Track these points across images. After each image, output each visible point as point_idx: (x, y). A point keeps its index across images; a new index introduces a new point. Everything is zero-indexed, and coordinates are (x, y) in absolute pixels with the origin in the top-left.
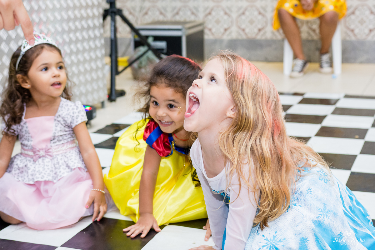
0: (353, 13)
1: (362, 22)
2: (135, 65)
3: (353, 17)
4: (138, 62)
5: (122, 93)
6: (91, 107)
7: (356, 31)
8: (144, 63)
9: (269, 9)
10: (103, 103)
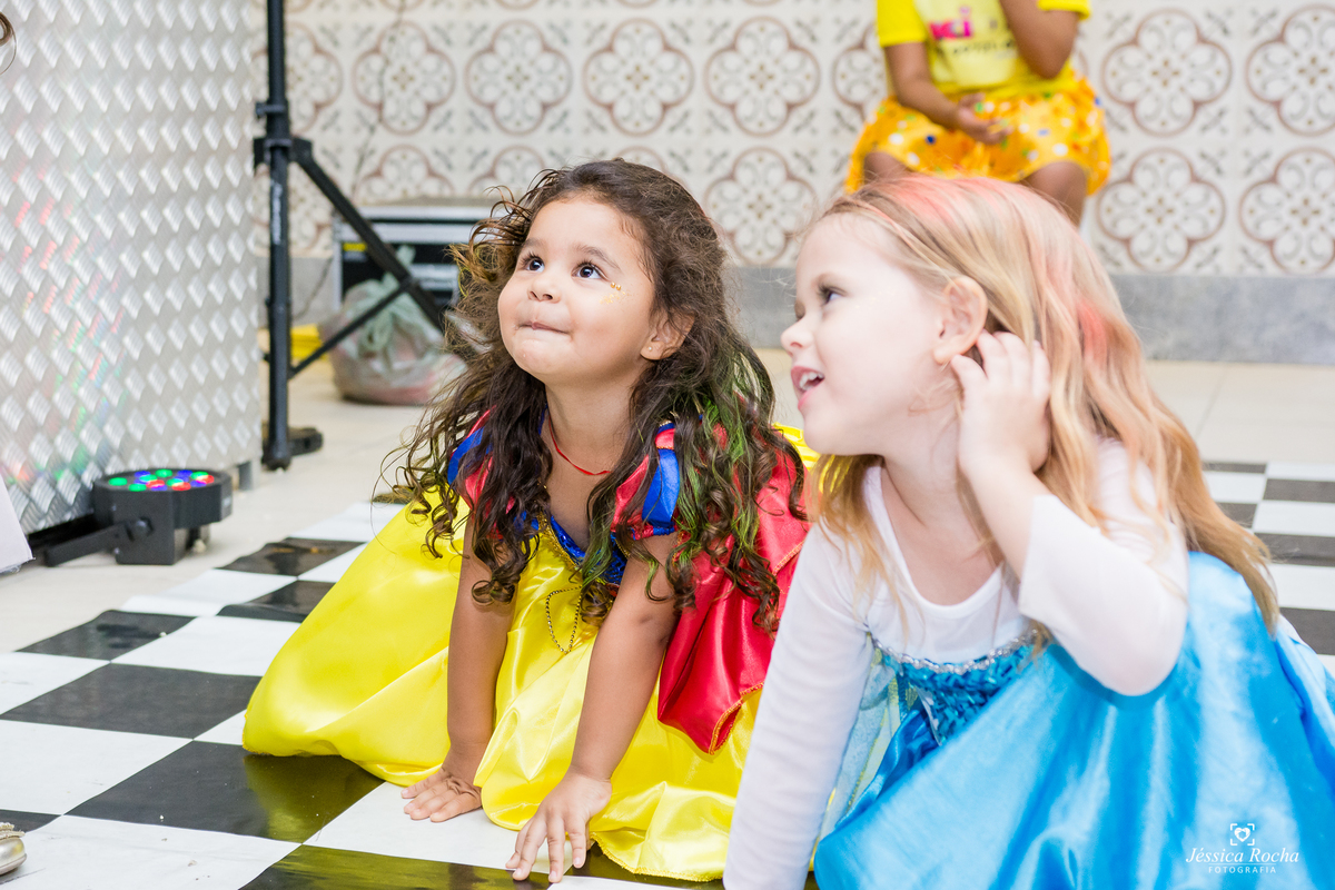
0: (1129, 179)
1: (1160, 211)
2: (349, 346)
3: (1126, 193)
4: (361, 333)
5: (309, 442)
6: (211, 473)
7: (1140, 244)
8: (380, 340)
9: (825, 163)
10: (244, 469)
